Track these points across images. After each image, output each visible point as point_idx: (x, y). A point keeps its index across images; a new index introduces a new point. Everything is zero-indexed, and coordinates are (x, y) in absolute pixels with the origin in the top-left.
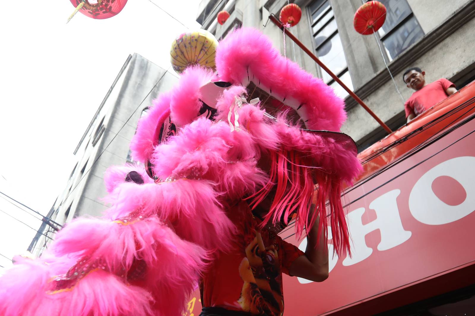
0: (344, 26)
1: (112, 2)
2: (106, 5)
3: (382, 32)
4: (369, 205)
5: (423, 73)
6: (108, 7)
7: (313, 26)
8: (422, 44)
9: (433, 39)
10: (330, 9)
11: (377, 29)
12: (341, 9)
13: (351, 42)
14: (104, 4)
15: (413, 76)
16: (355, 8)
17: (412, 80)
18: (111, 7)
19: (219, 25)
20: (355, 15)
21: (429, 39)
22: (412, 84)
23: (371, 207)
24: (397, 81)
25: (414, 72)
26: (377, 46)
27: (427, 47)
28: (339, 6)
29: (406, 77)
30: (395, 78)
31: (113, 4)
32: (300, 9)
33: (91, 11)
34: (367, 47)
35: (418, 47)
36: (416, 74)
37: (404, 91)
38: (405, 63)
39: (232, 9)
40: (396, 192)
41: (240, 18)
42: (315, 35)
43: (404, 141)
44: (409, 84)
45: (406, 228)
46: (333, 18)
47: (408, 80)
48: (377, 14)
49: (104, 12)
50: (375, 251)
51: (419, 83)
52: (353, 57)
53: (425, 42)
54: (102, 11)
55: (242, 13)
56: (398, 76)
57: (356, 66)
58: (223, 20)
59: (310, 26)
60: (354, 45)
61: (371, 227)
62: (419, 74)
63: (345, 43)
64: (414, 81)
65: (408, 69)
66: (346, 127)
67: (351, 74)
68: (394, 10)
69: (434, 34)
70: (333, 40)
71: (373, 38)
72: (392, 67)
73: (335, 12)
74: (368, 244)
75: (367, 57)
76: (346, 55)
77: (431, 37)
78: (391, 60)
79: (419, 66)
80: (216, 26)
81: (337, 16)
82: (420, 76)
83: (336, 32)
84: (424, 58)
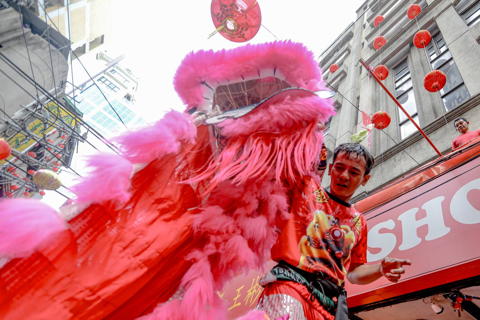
0: (417, 85)
1: (245, 31)
2: (241, 32)
3: (442, 92)
4: (422, 206)
5: (468, 123)
6: (242, 34)
7: (396, 82)
8: (468, 103)
9: (476, 101)
10: (409, 72)
11: (439, 89)
12: (416, 73)
13: (421, 96)
14: (239, 31)
15: (461, 123)
16: (425, 73)
17: (460, 125)
18: (244, 34)
19: (330, 73)
20: (425, 78)
21: (473, 100)
22: (459, 128)
23: (423, 207)
24: (450, 126)
25: (461, 120)
26: (439, 102)
27: (472, 105)
28: (415, 71)
29: (456, 123)
30: (449, 123)
31: (246, 32)
32: (388, 69)
33: (229, 35)
34: (431, 101)
35: (466, 105)
36: (463, 122)
37: (455, 133)
38: (456, 114)
39: (341, 64)
40: (442, 198)
41: (345, 70)
42: (396, 89)
43: (448, 159)
44: (457, 128)
45: (447, 225)
46: (410, 78)
47: (458, 125)
48: (440, 79)
49: (238, 37)
50: (423, 241)
51: (464, 128)
52: (421, 106)
53: (470, 102)
54: (237, 36)
55: (348, 67)
56: (451, 122)
57: (423, 113)
58: (334, 70)
59: (394, 82)
60: (423, 98)
61: (422, 222)
62: (464, 123)
63: (417, 96)
64: (461, 126)
65: (458, 118)
66: (413, 154)
67: (419, 118)
68: (453, 82)
69: (477, 97)
70: (408, 93)
71: (436, 95)
72: (447, 116)
73: (411, 75)
74: (419, 235)
75: (431, 107)
76: (417, 105)
77: (475, 99)
78: (447, 110)
79: (466, 117)
80: (328, 73)
81: (413, 78)
82: (465, 124)
83: (412, 88)
84: (469, 112)
